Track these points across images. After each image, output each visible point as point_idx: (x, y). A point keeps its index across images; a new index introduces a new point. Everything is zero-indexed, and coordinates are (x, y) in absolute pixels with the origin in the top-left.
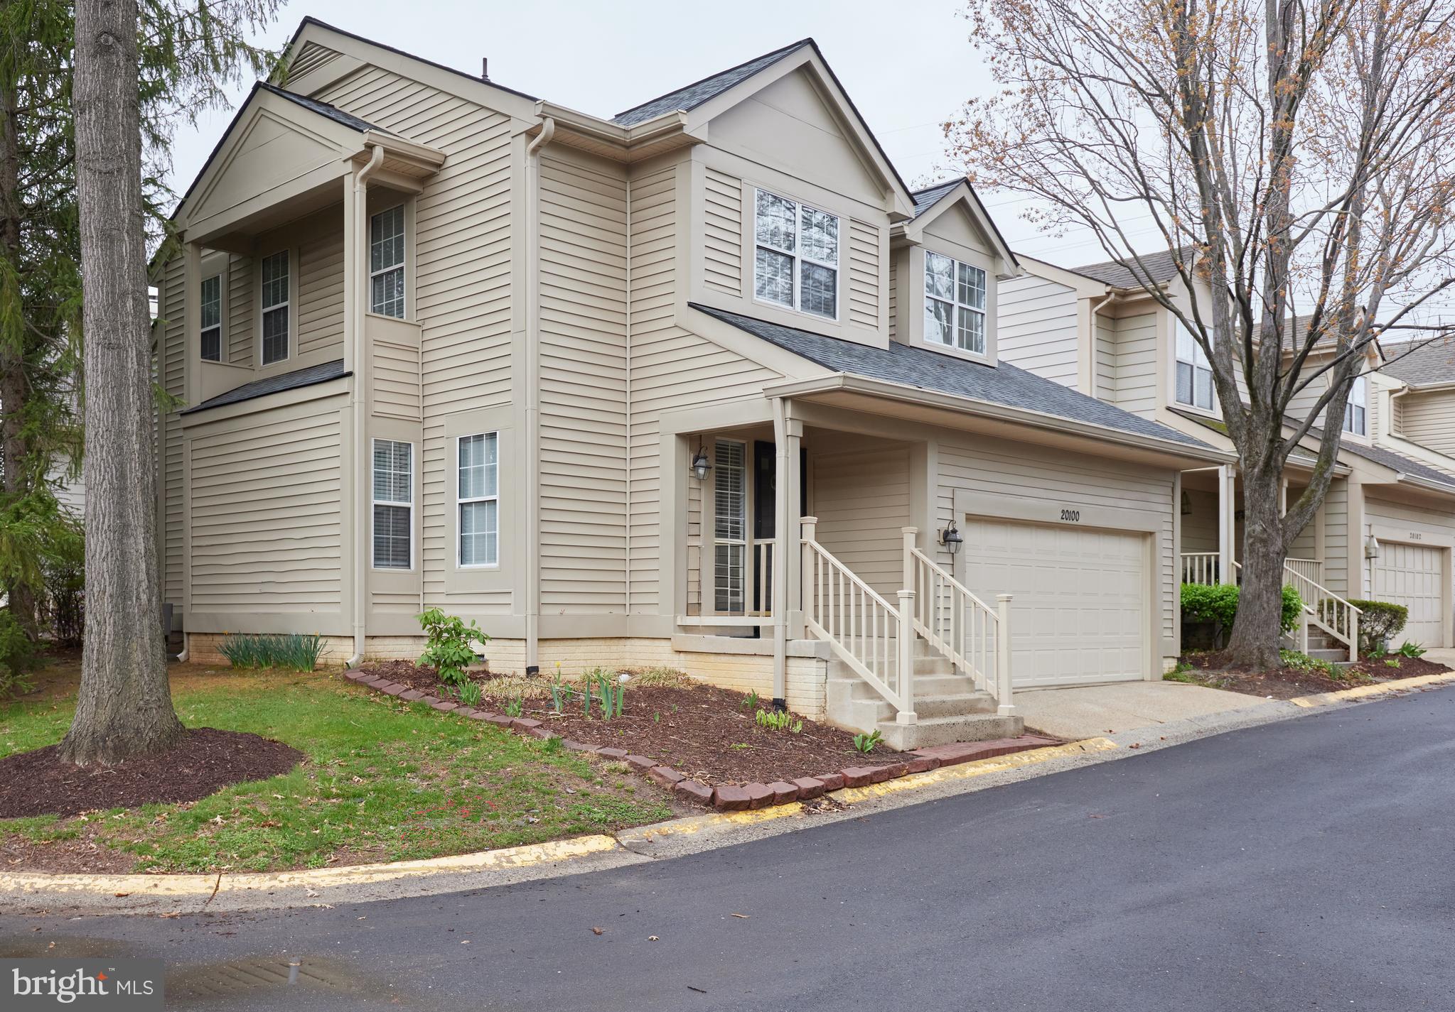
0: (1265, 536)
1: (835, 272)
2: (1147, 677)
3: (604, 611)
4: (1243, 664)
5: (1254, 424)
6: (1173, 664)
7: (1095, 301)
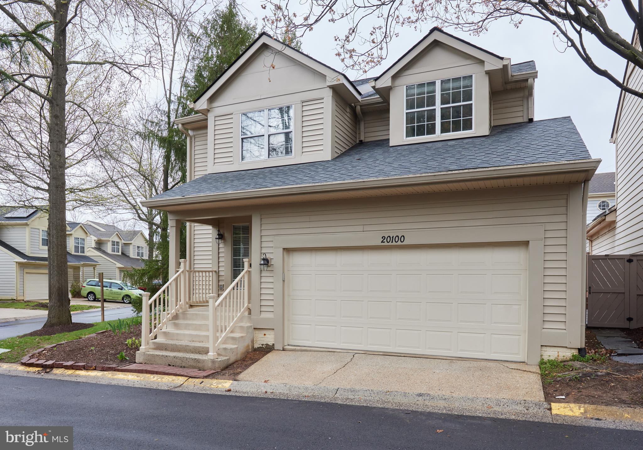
1: (292, 132)
6: (568, 353)
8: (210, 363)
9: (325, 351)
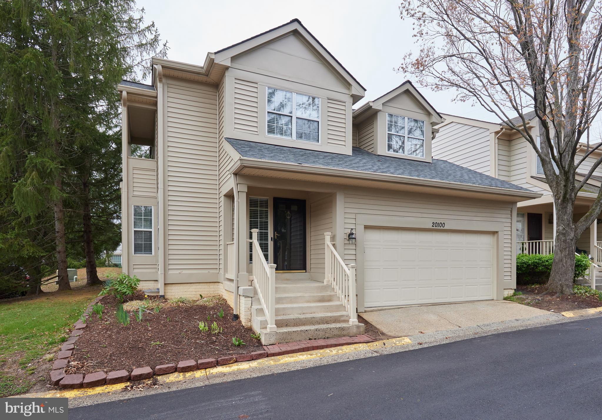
0: (564, 232)
1: (318, 122)
2: (495, 298)
3: (206, 271)
4: (552, 292)
5: (559, 179)
6: (512, 292)
7: (497, 133)
8: (355, 329)
9: (396, 308)
